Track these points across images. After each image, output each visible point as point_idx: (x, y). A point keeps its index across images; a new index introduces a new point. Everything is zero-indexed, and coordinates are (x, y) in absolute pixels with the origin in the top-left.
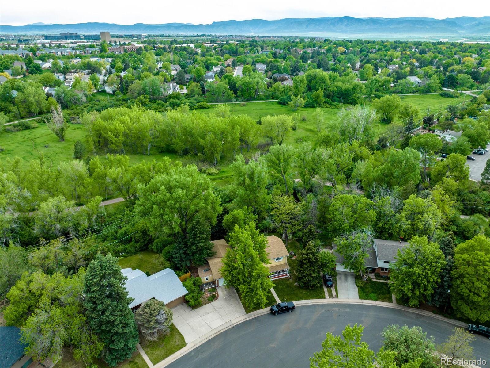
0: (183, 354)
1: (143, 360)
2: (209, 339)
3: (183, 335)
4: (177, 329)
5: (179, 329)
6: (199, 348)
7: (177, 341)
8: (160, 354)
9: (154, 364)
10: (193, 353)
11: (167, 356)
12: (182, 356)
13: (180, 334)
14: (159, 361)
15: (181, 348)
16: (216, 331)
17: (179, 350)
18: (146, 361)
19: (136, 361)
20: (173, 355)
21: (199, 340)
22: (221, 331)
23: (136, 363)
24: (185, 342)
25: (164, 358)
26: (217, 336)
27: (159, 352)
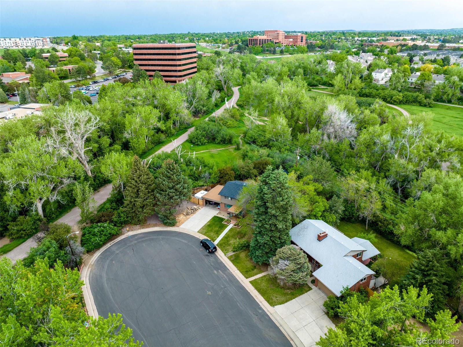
0: (260, 304)
1: (257, 274)
2: (280, 328)
3: (286, 304)
4: (294, 298)
5: (294, 300)
6: (266, 317)
7: (278, 299)
8: (262, 285)
9: (251, 282)
10: (260, 311)
11: (259, 290)
12: (259, 302)
13: (287, 301)
14: (253, 285)
15: (268, 302)
16: (292, 336)
17: (266, 300)
18: (255, 276)
19: (255, 270)
20: (260, 295)
21: (278, 318)
22: (291, 342)
23: (253, 270)
24: (276, 305)
25: (256, 288)
26: (284, 336)
27: (264, 285)
